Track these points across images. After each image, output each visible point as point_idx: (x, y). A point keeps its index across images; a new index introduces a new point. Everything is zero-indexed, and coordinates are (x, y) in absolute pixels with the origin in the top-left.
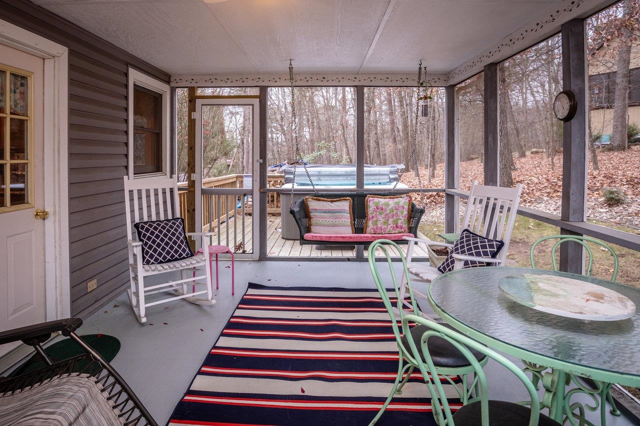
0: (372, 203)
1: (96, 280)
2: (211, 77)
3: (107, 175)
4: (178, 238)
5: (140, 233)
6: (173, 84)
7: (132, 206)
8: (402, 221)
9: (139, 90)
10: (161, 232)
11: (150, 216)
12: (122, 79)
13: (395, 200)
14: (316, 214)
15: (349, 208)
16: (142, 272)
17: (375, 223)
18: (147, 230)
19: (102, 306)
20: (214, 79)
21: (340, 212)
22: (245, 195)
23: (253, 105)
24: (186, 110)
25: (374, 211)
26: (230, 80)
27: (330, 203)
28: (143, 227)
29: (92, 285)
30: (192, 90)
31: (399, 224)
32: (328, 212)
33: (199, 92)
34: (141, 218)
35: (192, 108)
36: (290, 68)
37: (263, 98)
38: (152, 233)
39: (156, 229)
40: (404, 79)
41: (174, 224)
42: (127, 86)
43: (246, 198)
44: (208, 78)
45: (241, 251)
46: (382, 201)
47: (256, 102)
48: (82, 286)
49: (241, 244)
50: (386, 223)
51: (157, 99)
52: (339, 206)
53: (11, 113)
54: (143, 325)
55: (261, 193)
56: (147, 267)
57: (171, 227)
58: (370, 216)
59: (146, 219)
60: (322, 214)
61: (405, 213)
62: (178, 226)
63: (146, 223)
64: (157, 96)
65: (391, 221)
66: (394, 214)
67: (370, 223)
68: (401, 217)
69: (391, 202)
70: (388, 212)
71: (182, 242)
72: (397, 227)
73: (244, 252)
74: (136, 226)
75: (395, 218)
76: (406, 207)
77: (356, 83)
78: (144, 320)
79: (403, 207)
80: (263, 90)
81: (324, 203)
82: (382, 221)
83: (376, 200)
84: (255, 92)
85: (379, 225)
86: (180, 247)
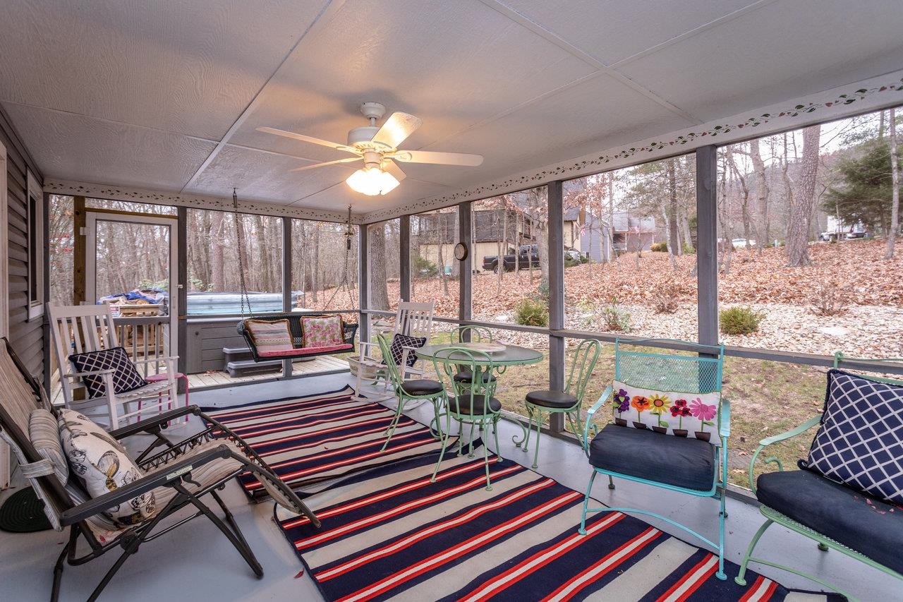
0: (308, 324)
2: (110, 188)
6: (46, 190)
8: (337, 335)
13: (328, 319)
14: (260, 335)
15: (288, 328)
17: (314, 339)
20: (113, 191)
21: (282, 332)
23: (170, 226)
25: (312, 329)
26: (139, 195)
30: (79, 201)
31: (335, 338)
32: (272, 333)
36: (234, 196)
37: (182, 220)
40: (327, 215)
44: (105, 188)
46: (317, 320)
47: (175, 223)
50: (324, 338)
52: (279, 327)
55: (180, 320)
58: (308, 334)
60: (266, 335)
61: (339, 329)
65: (328, 336)
66: (330, 329)
67: (309, 340)
68: (336, 332)
69: (326, 321)
70: (324, 329)
72: (334, 341)
74: (72, 358)
75: (331, 333)
76: (339, 324)
77: (285, 214)
79: (336, 324)
80: (182, 211)
81: (266, 325)
82: (320, 336)
83: (312, 320)
84: (172, 211)
85: (318, 341)
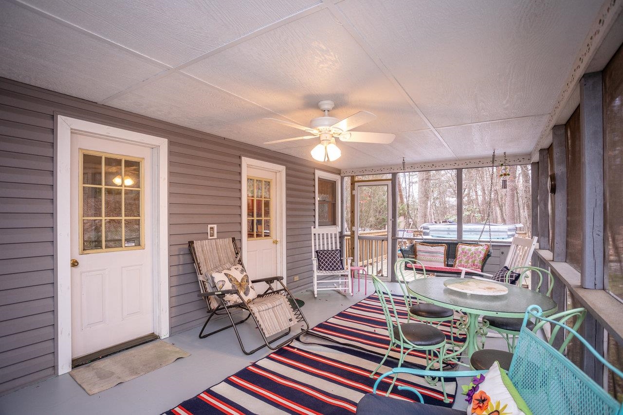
0: (461, 248)
1: (298, 277)
3: (304, 226)
4: (336, 260)
5: (318, 255)
6: (342, 175)
7: (315, 243)
8: (478, 261)
9: (321, 180)
10: (328, 256)
11: (324, 247)
12: (312, 177)
13: (476, 247)
14: (421, 253)
15: (445, 251)
16: (316, 273)
17: (460, 262)
18: (321, 254)
19: (301, 290)
21: (437, 253)
22: (383, 241)
23: (387, 185)
24: (349, 189)
25: (461, 254)
26: (374, 170)
27: (431, 247)
28: (319, 253)
29: (296, 278)
30: (353, 177)
31: (476, 263)
32: (429, 253)
33: (356, 179)
34: (319, 248)
35: (353, 189)
36: (403, 163)
37: (394, 180)
38: (324, 256)
39: (326, 254)
41: (335, 252)
42: (314, 180)
43: (383, 242)
44: (361, 170)
45: (380, 275)
46: (467, 247)
47: (390, 183)
48: (292, 277)
49: (380, 271)
51: (333, 184)
52: (437, 249)
53: (264, 198)
54: (315, 298)
55: (392, 239)
56: (319, 271)
57: (334, 254)
58: (458, 257)
59: (322, 249)
60: (424, 254)
61: (481, 256)
62: (337, 254)
63: (321, 251)
64: (333, 182)
65: (470, 260)
66: (473, 256)
67: (458, 261)
68: (478, 259)
69: (473, 248)
70: (469, 255)
71: (338, 262)
72: (474, 265)
73: (382, 276)
74: (317, 252)
75: (473, 259)
76: (484, 252)
77: (457, 167)
78: (316, 296)
79: (480, 252)
80: (394, 175)
81: (427, 247)
82: (465, 260)
83: (465, 247)
84: (389, 176)
85: (463, 263)
86: (337, 264)
